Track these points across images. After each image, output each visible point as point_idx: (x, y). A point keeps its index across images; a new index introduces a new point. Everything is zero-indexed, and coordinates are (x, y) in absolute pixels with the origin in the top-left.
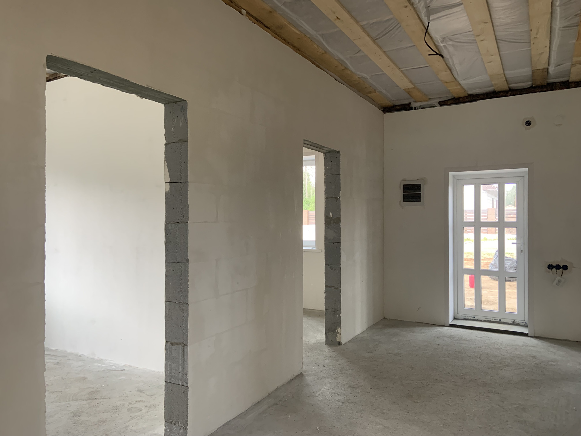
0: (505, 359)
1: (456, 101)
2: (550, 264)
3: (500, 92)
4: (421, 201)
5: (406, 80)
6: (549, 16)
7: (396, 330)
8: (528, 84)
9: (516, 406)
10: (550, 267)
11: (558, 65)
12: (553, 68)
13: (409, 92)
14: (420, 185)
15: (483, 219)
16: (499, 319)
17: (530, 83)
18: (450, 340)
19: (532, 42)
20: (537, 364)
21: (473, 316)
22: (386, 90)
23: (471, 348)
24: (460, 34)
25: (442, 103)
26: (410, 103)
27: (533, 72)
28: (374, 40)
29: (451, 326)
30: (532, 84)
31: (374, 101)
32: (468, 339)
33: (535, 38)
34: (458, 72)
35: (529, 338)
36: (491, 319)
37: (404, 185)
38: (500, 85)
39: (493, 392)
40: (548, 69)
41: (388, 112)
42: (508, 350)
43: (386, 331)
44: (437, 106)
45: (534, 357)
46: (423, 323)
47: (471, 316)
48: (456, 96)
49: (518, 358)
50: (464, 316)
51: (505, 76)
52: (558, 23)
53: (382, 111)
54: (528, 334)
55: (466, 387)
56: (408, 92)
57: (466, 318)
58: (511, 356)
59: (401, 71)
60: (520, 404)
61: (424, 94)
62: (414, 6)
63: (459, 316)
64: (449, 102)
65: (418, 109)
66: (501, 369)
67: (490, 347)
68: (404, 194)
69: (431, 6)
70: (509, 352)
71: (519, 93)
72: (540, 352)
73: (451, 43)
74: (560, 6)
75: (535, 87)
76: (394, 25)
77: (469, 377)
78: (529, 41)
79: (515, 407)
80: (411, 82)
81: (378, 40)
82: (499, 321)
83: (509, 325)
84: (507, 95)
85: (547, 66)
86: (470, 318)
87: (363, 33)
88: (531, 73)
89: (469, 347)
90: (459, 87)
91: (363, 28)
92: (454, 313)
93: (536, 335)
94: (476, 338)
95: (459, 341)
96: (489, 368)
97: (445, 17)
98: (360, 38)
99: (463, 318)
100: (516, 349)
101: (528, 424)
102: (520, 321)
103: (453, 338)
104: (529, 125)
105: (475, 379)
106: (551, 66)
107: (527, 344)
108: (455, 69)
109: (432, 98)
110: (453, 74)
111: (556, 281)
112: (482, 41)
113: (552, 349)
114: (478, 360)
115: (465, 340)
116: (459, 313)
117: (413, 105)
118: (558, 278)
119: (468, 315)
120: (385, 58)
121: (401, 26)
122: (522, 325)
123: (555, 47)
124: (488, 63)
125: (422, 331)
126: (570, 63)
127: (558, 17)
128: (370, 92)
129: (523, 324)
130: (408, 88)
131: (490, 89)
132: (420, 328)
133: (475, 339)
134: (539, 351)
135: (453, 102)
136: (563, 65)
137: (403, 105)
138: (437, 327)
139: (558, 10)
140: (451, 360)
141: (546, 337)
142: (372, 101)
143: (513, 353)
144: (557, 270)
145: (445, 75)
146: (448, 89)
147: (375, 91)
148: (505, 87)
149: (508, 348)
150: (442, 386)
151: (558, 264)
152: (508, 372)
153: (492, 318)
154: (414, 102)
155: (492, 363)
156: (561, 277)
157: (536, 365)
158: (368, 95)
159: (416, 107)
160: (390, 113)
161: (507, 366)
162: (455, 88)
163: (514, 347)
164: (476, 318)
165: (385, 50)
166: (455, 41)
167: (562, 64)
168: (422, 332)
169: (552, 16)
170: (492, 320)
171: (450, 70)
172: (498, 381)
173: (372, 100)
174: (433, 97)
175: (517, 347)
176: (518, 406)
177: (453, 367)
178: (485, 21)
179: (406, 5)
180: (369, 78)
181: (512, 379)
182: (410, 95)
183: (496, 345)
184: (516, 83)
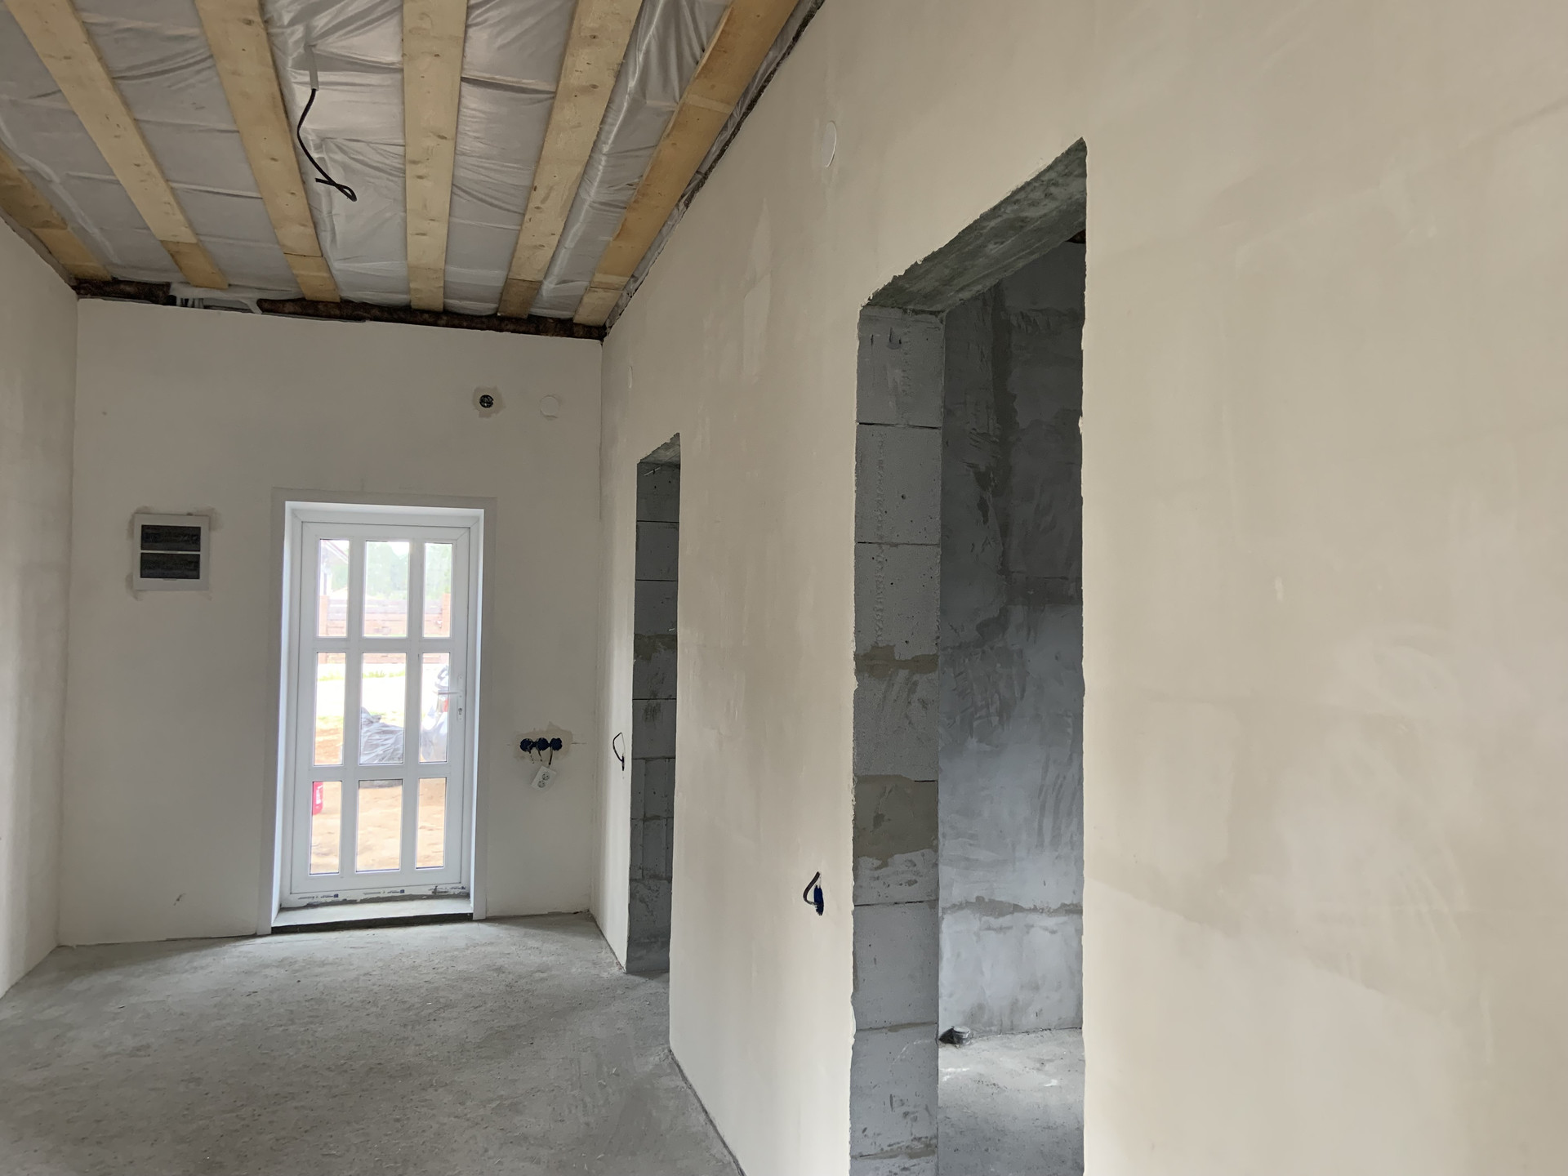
0: (437, 989)
1: (308, 307)
2: (527, 738)
3: (423, 311)
4: (198, 577)
5: (180, 217)
6: (579, 169)
7: (111, 978)
8: (486, 308)
9: (494, 1105)
10: (526, 745)
11: (564, 282)
12: (552, 286)
13: (178, 252)
14: (199, 529)
15: (368, 633)
16: (399, 889)
17: (494, 306)
18: (282, 971)
19: (527, 217)
20: (509, 985)
21: (333, 894)
22: (101, 229)
23: (344, 981)
24: (368, 143)
25: (269, 306)
26: (168, 285)
27: (508, 283)
28: (115, 78)
29: (277, 931)
30: (497, 310)
31: (50, 253)
32: (331, 958)
33: (538, 208)
34: (338, 237)
35: (474, 925)
36: (379, 893)
37: (143, 526)
38: (428, 294)
39: (432, 1085)
40: (541, 283)
41: (94, 295)
42: (437, 966)
43: (78, 985)
44: (253, 310)
45: (499, 970)
46: (189, 939)
47: (326, 894)
48: (309, 294)
49: (465, 980)
50: (309, 898)
51: (444, 276)
52: (593, 191)
53: (74, 288)
54: (471, 914)
55: (363, 1091)
56: (174, 252)
57: (315, 900)
58: (449, 980)
59: (172, 188)
60: (502, 1096)
61: (220, 270)
62: (273, 31)
63: (294, 900)
64: (289, 307)
65: (193, 306)
66: (435, 1020)
67: (392, 966)
68: (142, 554)
69: (318, 47)
70: (440, 970)
71: (465, 324)
72: (509, 954)
73: (339, 157)
74: (608, 155)
75: (502, 319)
76: (190, 58)
77: (363, 1062)
78: (522, 212)
79: (493, 1109)
80: (190, 224)
81: (125, 82)
82: (399, 894)
83: (422, 901)
84: (440, 322)
85: (539, 277)
86: (323, 900)
87: (87, 46)
88: (500, 284)
89: (340, 979)
90: (325, 275)
91: (89, 31)
92: (281, 892)
93: (490, 914)
94: (351, 951)
95: (309, 968)
96: (405, 1026)
97: (346, 88)
98: (69, 58)
99: (306, 902)
100: (453, 958)
101: (532, 1142)
102: (449, 887)
103: (291, 964)
104: (490, 406)
105: (380, 1064)
106: (549, 280)
107: (474, 940)
108: (329, 228)
109: (237, 286)
110: (320, 238)
111: (539, 777)
112: (420, 177)
113: (531, 943)
114: (374, 1009)
115: (323, 964)
116: (293, 891)
117: (179, 291)
118: (544, 769)
119: (319, 892)
120: (135, 140)
121: (214, 66)
122: (454, 894)
123: (569, 243)
124: (417, 234)
125: (195, 964)
126: (586, 284)
127: (598, 179)
128: (46, 224)
129: (457, 891)
130: (178, 243)
131: (399, 298)
132: (186, 956)
133: (349, 955)
134: (506, 952)
135: (298, 309)
136: (571, 284)
137: (145, 284)
138: (237, 944)
139: (602, 163)
140: (302, 1029)
141: (512, 913)
142: (47, 252)
143: (450, 971)
144: (541, 752)
145: (296, 235)
146: (294, 272)
147: (64, 224)
148: (437, 303)
149: (437, 961)
150: (296, 1108)
151: (542, 737)
152: (451, 1022)
153: (381, 890)
154: (182, 283)
155: (409, 1009)
156: (548, 767)
157: (508, 989)
158: (37, 231)
159: (187, 300)
160: (99, 301)
161: (447, 1006)
162: (316, 274)
163: (448, 954)
164: (340, 898)
165: (138, 117)
166: (353, 156)
167: (572, 281)
168: (196, 968)
169: (585, 172)
170: (381, 895)
171: (315, 225)
172: (435, 1053)
173: (47, 248)
174: (240, 283)
175: (456, 953)
176: (498, 1102)
177: (312, 1047)
178: (441, 134)
179: (251, 17)
180: (56, 179)
181: (467, 1037)
182: (176, 262)
183: (404, 960)
184: (461, 299)
